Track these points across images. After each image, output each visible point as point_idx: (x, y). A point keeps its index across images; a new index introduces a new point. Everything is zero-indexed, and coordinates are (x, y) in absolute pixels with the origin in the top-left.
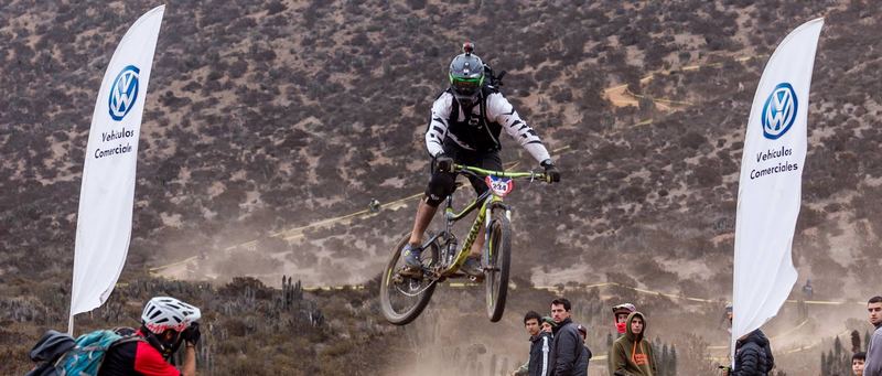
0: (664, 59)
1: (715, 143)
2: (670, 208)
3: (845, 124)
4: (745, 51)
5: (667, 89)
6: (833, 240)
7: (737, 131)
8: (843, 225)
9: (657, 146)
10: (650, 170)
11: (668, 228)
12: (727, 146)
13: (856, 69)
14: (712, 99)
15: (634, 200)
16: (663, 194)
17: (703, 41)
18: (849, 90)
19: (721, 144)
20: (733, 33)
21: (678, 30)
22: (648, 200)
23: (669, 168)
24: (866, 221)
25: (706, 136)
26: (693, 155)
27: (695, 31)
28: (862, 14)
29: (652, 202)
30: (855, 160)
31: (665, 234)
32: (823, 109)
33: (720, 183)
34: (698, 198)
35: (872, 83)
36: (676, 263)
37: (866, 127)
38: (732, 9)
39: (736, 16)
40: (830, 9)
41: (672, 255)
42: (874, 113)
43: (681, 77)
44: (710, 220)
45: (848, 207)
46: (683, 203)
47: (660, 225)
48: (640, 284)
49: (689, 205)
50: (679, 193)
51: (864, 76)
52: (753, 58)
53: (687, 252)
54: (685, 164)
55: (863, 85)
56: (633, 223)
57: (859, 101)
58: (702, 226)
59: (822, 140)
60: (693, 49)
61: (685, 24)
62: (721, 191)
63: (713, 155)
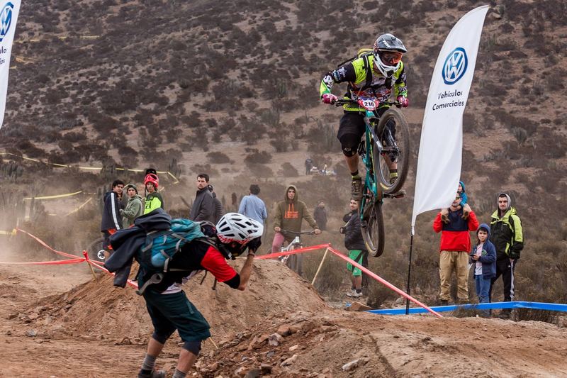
0: (20, 35)
1: (55, 81)
2: (34, 114)
3: (125, 75)
4: (64, 34)
5: (22, 51)
6: (128, 137)
7: (66, 76)
8: (131, 129)
9: (22, 81)
10: (20, 93)
11: (35, 125)
12: (62, 83)
13: (128, 47)
14: (49, 58)
15: (12, 109)
16: (29, 106)
17: (41, 27)
18: (126, 58)
19: (58, 82)
20: (57, 24)
21: (29, 20)
22: (20, 109)
23: (30, 93)
24: (144, 127)
25: (49, 77)
26: (43, 87)
27: (37, 21)
28: (126, 18)
29: (23, 110)
30: (134, 95)
31: (34, 128)
32: (113, 67)
33: (60, 102)
34: (49, 110)
35: (139, 55)
36: (41, 144)
37: (138, 78)
38: (56, 11)
39: (59, 15)
40: (109, 15)
41: (38, 140)
42: (141, 71)
43: (29, 45)
44: (58, 122)
45: (133, 119)
46: (40, 112)
47: (31, 123)
48: (24, 155)
49: (43, 113)
50: (38, 107)
51: (134, 51)
52: (68, 38)
53: (47, 139)
54: (39, 91)
55: (134, 56)
56: (15, 121)
57: (132, 64)
58: (54, 125)
59: (114, 83)
60: (36, 31)
61: (31, 17)
62: (61, 107)
63: (54, 87)
